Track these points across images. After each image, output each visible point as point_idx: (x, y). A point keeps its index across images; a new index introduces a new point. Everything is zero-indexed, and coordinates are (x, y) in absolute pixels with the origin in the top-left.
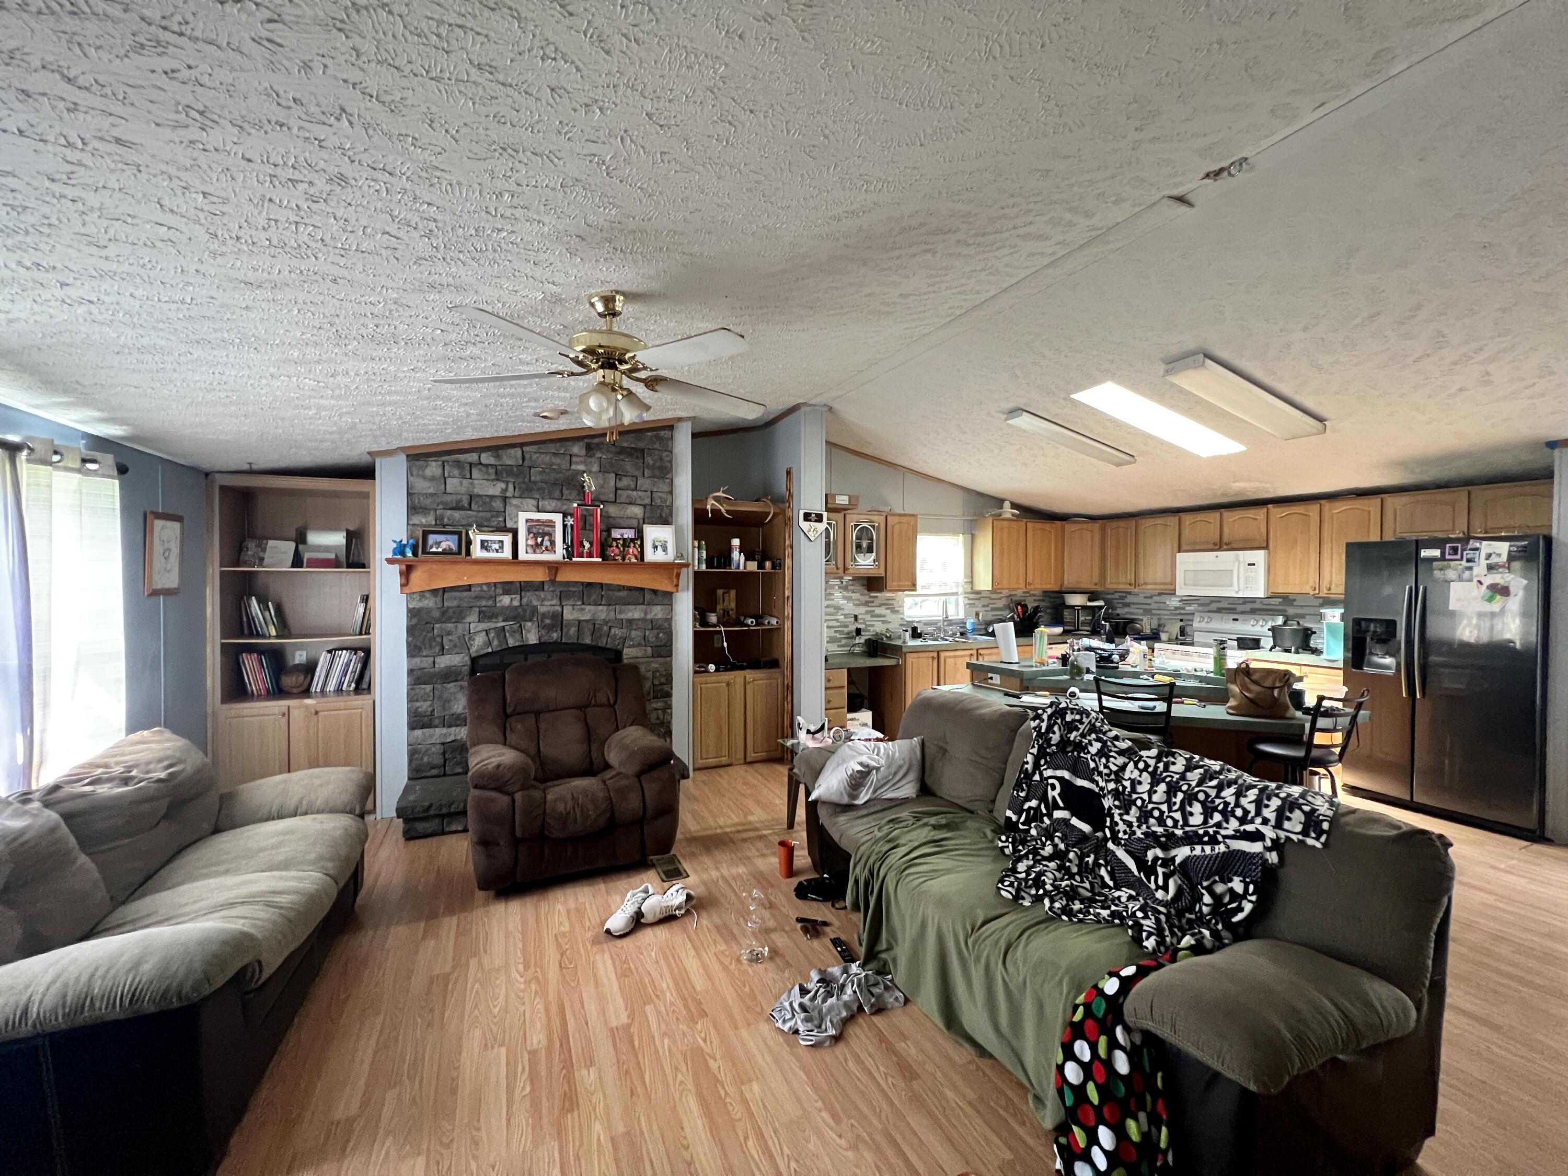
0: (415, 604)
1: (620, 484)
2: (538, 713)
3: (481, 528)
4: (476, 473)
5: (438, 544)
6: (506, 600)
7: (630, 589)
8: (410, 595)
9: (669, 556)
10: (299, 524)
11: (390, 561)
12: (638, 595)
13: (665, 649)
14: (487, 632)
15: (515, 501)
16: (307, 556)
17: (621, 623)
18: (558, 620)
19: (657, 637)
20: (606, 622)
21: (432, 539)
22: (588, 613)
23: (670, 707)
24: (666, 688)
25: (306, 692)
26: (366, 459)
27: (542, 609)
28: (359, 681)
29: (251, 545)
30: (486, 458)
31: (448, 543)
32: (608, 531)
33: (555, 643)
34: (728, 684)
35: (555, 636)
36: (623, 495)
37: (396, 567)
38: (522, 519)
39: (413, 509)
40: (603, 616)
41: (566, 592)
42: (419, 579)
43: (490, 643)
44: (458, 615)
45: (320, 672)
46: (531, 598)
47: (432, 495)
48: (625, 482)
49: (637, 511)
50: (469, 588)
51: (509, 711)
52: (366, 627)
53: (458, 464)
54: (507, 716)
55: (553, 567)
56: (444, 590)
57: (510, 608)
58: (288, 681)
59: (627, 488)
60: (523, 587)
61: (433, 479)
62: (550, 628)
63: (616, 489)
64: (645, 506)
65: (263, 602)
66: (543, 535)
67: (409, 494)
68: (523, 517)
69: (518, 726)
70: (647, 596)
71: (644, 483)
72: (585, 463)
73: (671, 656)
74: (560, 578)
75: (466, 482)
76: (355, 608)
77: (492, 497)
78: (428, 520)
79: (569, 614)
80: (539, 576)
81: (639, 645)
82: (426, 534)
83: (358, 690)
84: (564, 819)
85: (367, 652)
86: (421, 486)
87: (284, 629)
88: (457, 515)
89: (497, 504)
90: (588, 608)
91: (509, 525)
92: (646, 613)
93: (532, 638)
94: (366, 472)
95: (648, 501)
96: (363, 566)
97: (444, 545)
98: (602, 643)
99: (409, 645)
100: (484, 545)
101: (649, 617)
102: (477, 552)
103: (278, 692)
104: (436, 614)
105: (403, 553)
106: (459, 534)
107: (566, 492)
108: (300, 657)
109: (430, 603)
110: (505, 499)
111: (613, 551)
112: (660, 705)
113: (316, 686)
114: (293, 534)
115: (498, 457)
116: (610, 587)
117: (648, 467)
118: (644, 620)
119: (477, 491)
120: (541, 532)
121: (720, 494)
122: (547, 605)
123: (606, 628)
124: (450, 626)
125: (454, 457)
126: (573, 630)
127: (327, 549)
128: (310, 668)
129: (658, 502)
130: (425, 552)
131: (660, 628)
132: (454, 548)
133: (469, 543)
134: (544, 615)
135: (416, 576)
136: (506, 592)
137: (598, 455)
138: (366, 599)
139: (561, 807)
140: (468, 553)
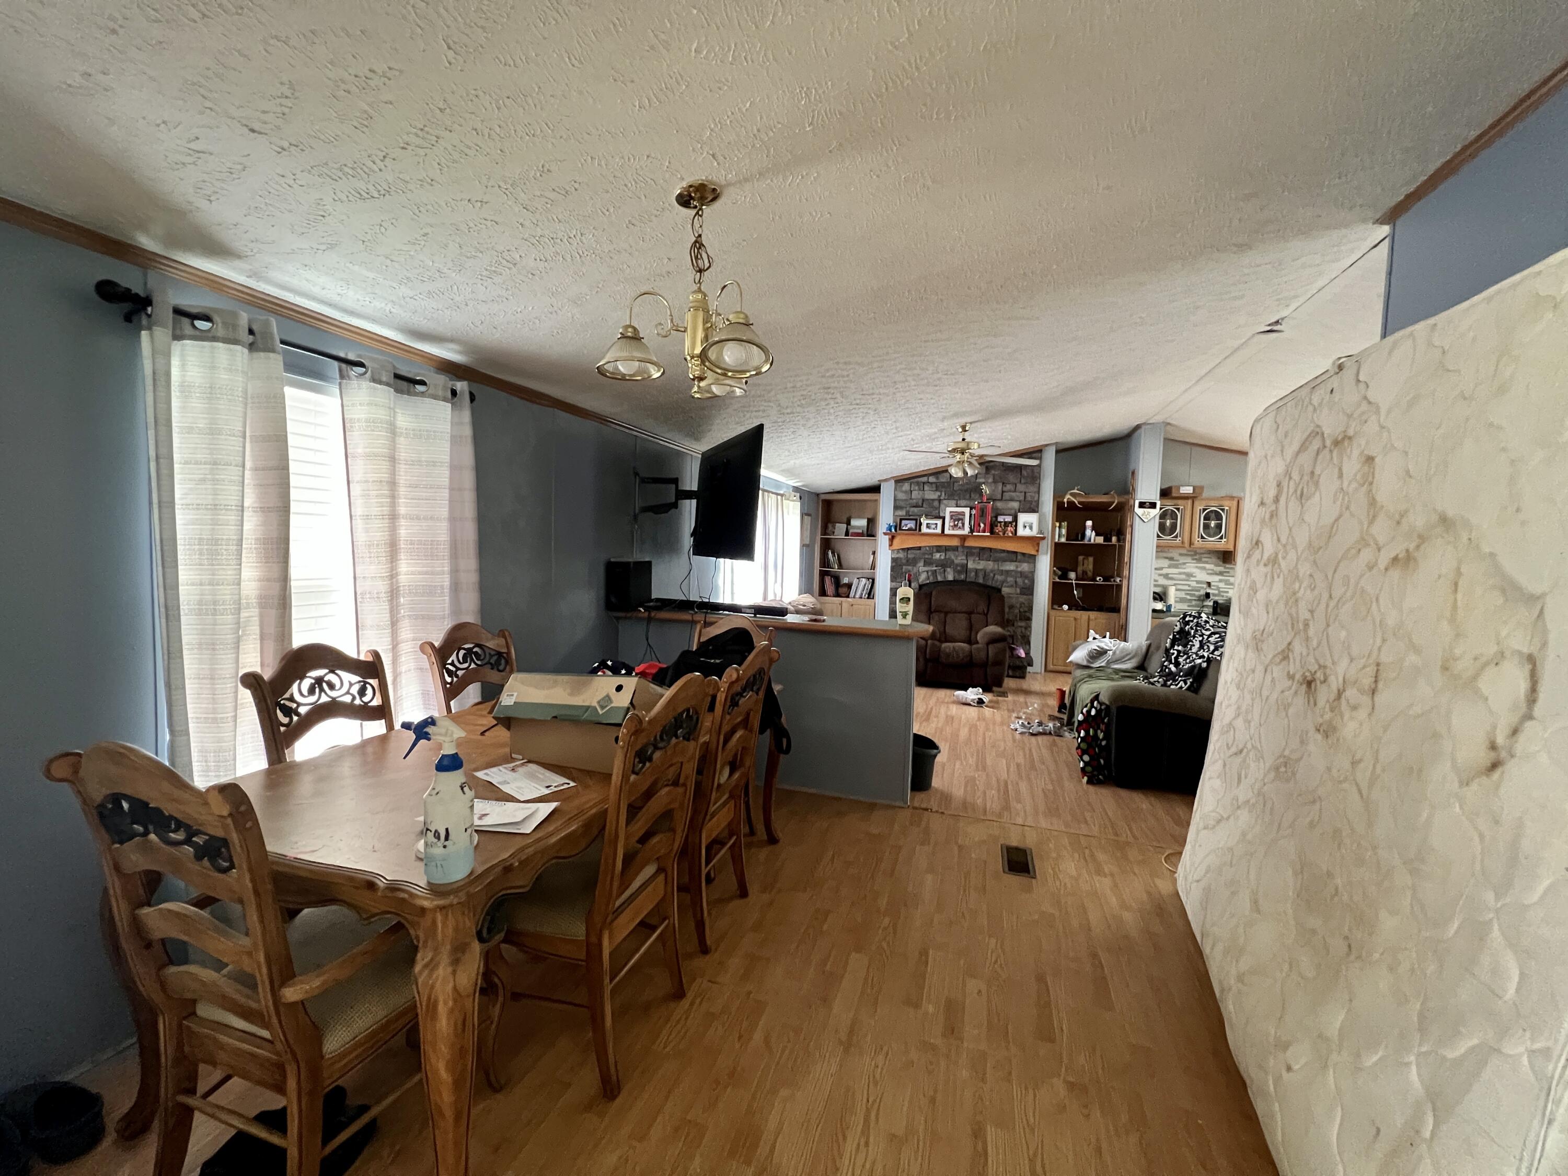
0: (895, 556)
1: (1005, 489)
2: (946, 613)
3: (927, 516)
4: (926, 488)
5: (906, 525)
6: (937, 556)
7: (1008, 552)
8: (893, 551)
9: (1034, 533)
10: (848, 516)
11: (885, 534)
12: (1013, 556)
13: (1029, 590)
14: (927, 572)
15: (945, 502)
16: (851, 531)
17: (1002, 572)
18: (965, 568)
19: (1024, 582)
20: (992, 571)
21: (904, 522)
22: (981, 565)
23: (1030, 627)
24: (1028, 614)
25: (848, 597)
26: (877, 483)
27: (956, 562)
28: (869, 594)
29: (830, 526)
30: (932, 479)
31: (911, 524)
32: (996, 517)
33: (962, 581)
34: (1075, 619)
35: (963, 577)
36: (1007, 495)
37: (887, 537)
38: (948, 511)
39: (896, 508)
40: (990, 567)
41: (970, 552)
42: (897, 543)
43: (928, 578)
44: (913, 562)
45: (854, 588)
46: (951, 555)
47: (906, 500)
48: (1009, 487)
49: (1015, 505)
50: (919, 548)
51: (933, 609)
52: (873, 567)
53: (918, 483)
54: (931, 613)
55: (963, 538)
56: (908, 549)
57: (940, 560)
58: (842, 590)
59: (1010, 491)
60: (947, 549)
61: (905, 492)
62: (960, 572)
63: (1003, 492)
64: (1020, 501)
65: (833, 553)
66: (959, 520)
67: (895, 500)
68: (949, 510)
69: (936, 617)
70: (1019, 557)
71: (1021, 487)
72: (985, 478)
73: (1032, 594)
74: (967, 544)
75: (921, 493)
76: (869, 558)
77: (933, 500)
78: (902, 513)
79: (971, 565)
80: (955, 542)
81: (1012, 586)
82: (901, 520)
83: (868, 598)
84: (948, 655)
85: (873, 580)
86: (901, 496)
87: (840, 567)
88: (916, 510)
89: (936, 504)
90: (982, 562)
91: (942, 514)
92: (1017, 567)
93: (950, 577)
94: (876, 489)
95: (1022, 498)
96: (873, 536)
97: (909, 526)
98: (989, 583)
99: (891, 575)
100: (928, 526)
101: (1019, 569)
102: (924, 530)
103: (838, 595)
104: (904, 561)
105: (890, 530)
106: (916, 520)
107: (973, 495)
108: (845, 580)
109: (901, 555)
110: (940, 501)
111: (998, 529)
112: (1023, 624)
113: (852, 594)
114: (845, 520)
115: (937, 478)
116: (996, 550)
117: (1024, 477)
118: (1016, 572)
119: (927, 497)
120: (957, 519)
121: (1075, 491)
122: (960, 559)
123: (992, 575)
124: (910, 568)
125: (916, 480)
126: (973, 574)
127: (858, 528)
128: (849, 586)
129: (1029, 498)
130: (900, 529)
131: (1026, 577)
132: (914, 527)
133: (921, 524)
134: (957, 565)
135: (896, 541)
136: (938, 551)
137: (993, 472)
138: (874, 553)
139: (947, 650)
140: (920, 530)
